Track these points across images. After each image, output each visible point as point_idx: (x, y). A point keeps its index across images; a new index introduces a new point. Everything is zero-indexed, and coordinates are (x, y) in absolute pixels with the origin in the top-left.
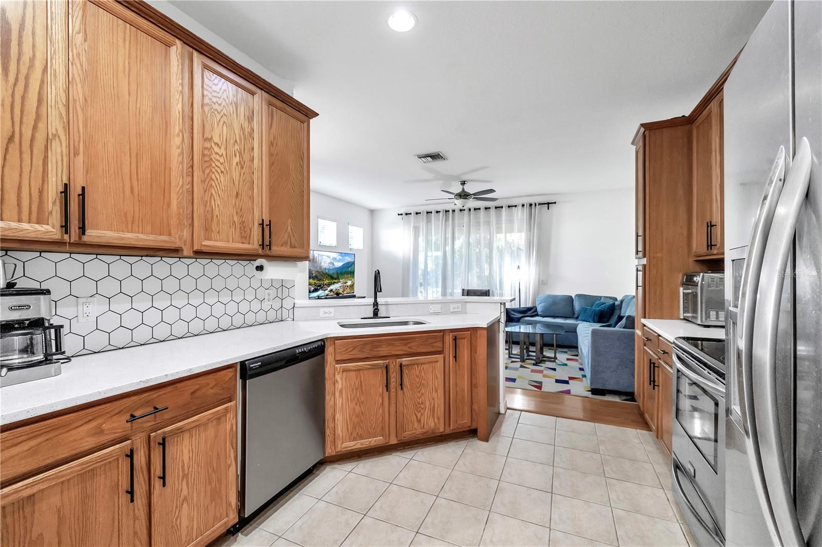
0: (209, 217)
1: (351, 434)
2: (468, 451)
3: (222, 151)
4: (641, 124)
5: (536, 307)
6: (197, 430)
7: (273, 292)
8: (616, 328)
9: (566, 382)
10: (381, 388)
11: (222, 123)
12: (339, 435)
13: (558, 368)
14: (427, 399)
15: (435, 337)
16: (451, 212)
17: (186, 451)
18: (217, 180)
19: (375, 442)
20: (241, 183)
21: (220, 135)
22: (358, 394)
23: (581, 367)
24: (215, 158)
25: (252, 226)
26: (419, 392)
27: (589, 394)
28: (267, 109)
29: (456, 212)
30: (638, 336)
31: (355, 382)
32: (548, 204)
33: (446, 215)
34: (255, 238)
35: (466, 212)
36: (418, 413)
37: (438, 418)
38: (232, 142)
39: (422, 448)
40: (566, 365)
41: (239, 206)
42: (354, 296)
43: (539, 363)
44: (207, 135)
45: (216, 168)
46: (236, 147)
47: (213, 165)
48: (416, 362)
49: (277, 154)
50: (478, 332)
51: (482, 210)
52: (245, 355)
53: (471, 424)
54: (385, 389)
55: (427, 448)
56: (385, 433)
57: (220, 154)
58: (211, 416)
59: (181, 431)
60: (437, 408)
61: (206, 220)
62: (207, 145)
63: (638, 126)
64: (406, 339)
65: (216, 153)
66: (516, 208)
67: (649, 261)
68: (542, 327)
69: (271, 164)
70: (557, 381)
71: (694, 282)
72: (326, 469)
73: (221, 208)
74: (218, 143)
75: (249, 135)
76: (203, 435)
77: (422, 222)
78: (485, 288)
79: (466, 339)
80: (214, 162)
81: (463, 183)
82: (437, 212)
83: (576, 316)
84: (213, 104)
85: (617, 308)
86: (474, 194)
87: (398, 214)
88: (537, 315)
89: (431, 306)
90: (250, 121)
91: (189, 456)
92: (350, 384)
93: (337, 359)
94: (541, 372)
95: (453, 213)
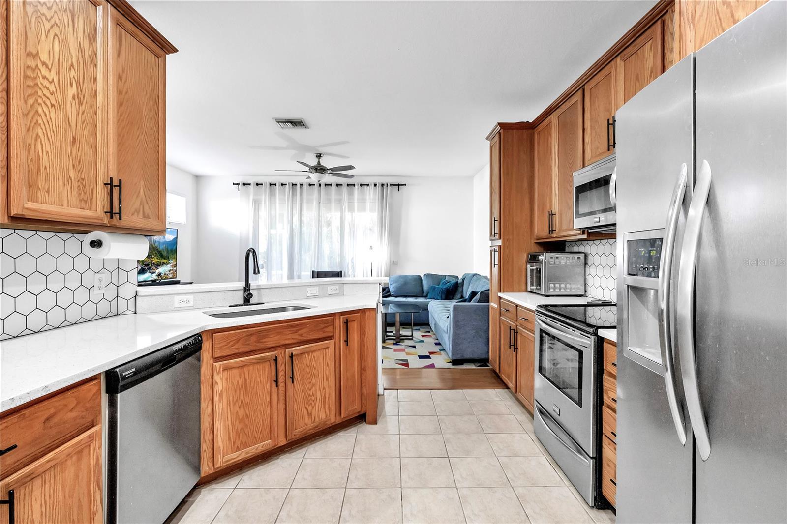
0: (34, 168)
1: (234, 443)
2: (360, 437)
3: (52, 75)
4: (498, 123)
5: (388, 287)
6: (52, 473)
7: (105, 277)
8: (472, 303)
9: (428, 357)
10: (269, 384)
11: (52, 34)
12: (220, 447)
13: (417, 345)
14: (318, 389)
15: (325, 322)
16: (298, 185)
17: (36, 507)
18: (46, 116)
19: (262, 447)
20: (79, 125)
21: (49, 51)
22: (242, 394)
23: (436, 341)
24: (42, 84)
25: (95, 185)
26: (310, 383)
27: (450, 365)
28: (115, 30)
29: (305, 186)
30: (493, 308)
31: (238, 381)
32: (399, 185)
33: (293, 188)
34: (99, 203)
35: (316, 187)
36: (309, 405)
37: (330, 409)
38: (66, 65)
39: (311, 444)
40: (422, 341)
41: (76, 157)
42: (178, 282)
43: (399, 342)
44: (31, 48)
45: (44, 99)
46: (73, 73)
47: (40, 93)
48: (307, 350)
49: (127, 93)
50: (367, 313)
51: (334, 187)
52: (114, 360)
53: (361, 409)
54: (274, 384)
55: (318, 443)
56: (274, 435)
57: (50, 80)
58: (71, 449)
59: (31, 477)
60: (329, 398)
61: (29, 171)
62: (31, 63)
63: (495, 124)
64: (296, 326)
65: (44, 77)
66: (368, 187)
67: (504, 242)
68: (394, 307)
69: (120, 104)
70: (421, 357)
71: (539, 260)
72: (202, 493)
73: (52, 156)
74: (47, 62)
75: (89, 60)
76: (59, 478)
77: (264, 194)
78: (338, 270)
79: (356, 321)
80: (40, 89)
81: (319, 156)
82: (282, 185)
83: (425, 294)
84: (39, 6)
85: (460, 285)
86: (332, 169)
87: (234, 184)
88: (390, 296)
89: (308, 289)
90: (92, 39)
91: (42, 512)
92: (233, 384)
93: (216, 356)
94: (403, 350)
95: (301, 187)
